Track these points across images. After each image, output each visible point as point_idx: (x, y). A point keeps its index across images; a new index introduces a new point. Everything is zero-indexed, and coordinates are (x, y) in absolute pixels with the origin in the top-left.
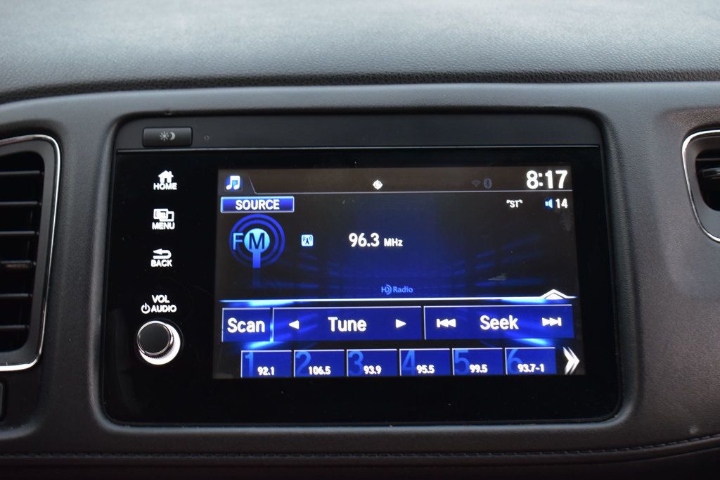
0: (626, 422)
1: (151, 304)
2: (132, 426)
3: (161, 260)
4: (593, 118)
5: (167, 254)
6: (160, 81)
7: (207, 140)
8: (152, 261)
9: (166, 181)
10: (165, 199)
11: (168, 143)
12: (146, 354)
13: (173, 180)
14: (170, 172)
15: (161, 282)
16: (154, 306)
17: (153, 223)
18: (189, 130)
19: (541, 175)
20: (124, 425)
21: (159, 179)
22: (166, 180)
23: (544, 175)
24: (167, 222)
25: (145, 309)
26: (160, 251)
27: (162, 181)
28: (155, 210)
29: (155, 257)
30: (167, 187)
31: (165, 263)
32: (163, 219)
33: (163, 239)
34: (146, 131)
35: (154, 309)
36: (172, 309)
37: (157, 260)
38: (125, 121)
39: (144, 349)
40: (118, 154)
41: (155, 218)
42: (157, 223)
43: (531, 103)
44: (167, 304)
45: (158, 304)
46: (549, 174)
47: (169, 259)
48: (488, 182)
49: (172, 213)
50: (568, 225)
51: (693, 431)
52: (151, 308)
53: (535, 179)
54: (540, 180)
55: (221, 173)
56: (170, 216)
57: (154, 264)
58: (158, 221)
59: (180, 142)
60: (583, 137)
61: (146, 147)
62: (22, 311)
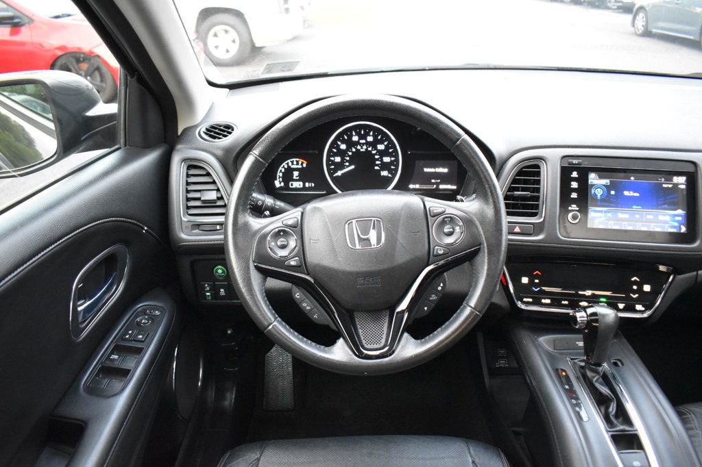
0: (698, 246)
1: (572, 207)
4: (694, 163)
5: (575, 194)
7: (586, 164)
8: (571, 196)
9: (575, 174)
10: (574, 179)
11: (575, 164)
13: (577, 174)
14: (576, 172)
15: (574, 201)
17: (571, 186)
18: (581, 161)
21: (573, 174)
23: (678, 178)
25: (570, 208)
26: (573, 193)
30: (575, 176)
31: (575, 196)
32: (574, 185)
33: (574, 190)
34: (569, 160)
36: (578, 209)
37: (573, 196)
38: (564, 157)
40: (562, 166)
43: (677, 158)
44: (576, 207)
45: (574, 207)
48: (663, 180)
49: (577, 183)
50: (685, 193)
53: (676, 179)
55: (589, 173)
59: (578, 164)
60: (691, 169)
61: (569, 165)
62: (537, 207)
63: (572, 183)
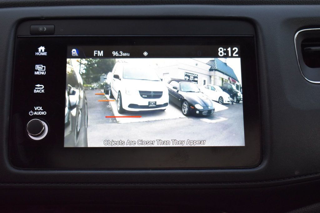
0: (264, 169)
1: (34, 111)
2: (24, 170)
3: (39, 90)
4: (251, 22)
5: (42, 87)
6: (39, 2)
7: (62, 31)
8: (35, 90)
10: (41, 60)
11: (43, 33)
12: (31, 135)
13: (45, 51)
14: (44, 47)
15: (39, 100)
16: (35, 112)
17: (35, 72)
18: (53, 26)
19: (225, 50)
20: (20, 169)
21: (38, 50)
22: (41, 50)
23: (227, 50)
24: (42, 71)
25: (31, 113)
26: (38, 85)
27: (40, 51)
28: (36, 65)
29: (36, 88)
30: (42, 54)
31: (41, 91)
32: (40, 69)
33: (40, 79)
34: (33, 27)
35: (35, 113)
36: (44, 113)
37: (37, 90)
38: (22, 21)
39: (30, 133)
40: (18, 38)
41: (36, 69)
42: (37, 72)
43: (221, 15)
44: (42, 111)
45: (37, 111)
46: (229, 49)
47: (43, 89)
48: (199, 53)
49: (45, 67)
51: (296, 173)
52: (34, 113)
53: (222, 52)
54: (224, 52)
55: (69, 48)
56: (43, 69)
57: (35, 91)
58: (37, 71)
59: (49, 32)
60: (245, 31)
61: (32, 34)
63: (38, 67)
